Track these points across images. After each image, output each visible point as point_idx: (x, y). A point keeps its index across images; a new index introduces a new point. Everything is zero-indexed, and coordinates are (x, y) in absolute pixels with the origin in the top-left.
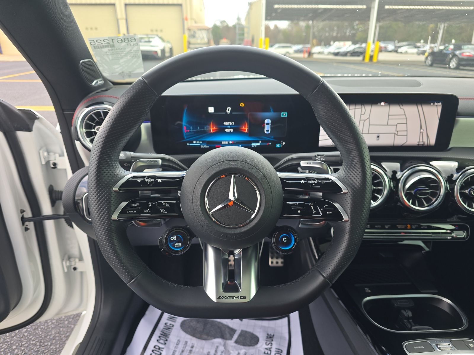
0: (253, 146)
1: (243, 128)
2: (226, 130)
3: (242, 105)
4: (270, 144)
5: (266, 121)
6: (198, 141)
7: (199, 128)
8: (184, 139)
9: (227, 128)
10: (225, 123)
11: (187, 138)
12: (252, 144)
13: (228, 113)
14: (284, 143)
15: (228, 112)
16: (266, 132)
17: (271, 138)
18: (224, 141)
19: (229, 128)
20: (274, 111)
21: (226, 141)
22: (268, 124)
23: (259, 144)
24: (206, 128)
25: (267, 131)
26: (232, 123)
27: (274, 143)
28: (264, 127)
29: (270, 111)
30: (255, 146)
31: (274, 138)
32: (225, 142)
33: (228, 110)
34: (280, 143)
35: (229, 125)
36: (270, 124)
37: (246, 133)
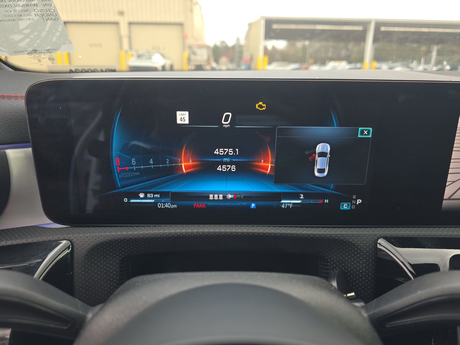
0: (283, 206)
1: (262, 164)
2: (219, 169)
3: (260, 106)
4: (326, 201)
5: (319, 148)
6: (150, 193)
7: (151, 162)
8: (115, 187)
9: (222, 163)
10: (216, 152)
11: (123, 187)
12: (283, 201)
13: (226, 126)
14: (359, 201)
15: (226, 124)
16: (317, 174)
17: (329, 188)
18: (214, 193)
19: (226, 163)
20: (340, 124)
21: (218, 193)
22: (323, 154)
23: (299, 202)
24: (171, 162)
25: (321, 171)
26: (235, 151)
27: (337, 200)
28: (313, 163)
29: (330, 124)
30: (288, 207)
31: (336, 189)
32: (216, 196)
33: (226, 120)
34: (349, 200)
35: (227, 156)
36: (329, 156)
37: (269, 175)
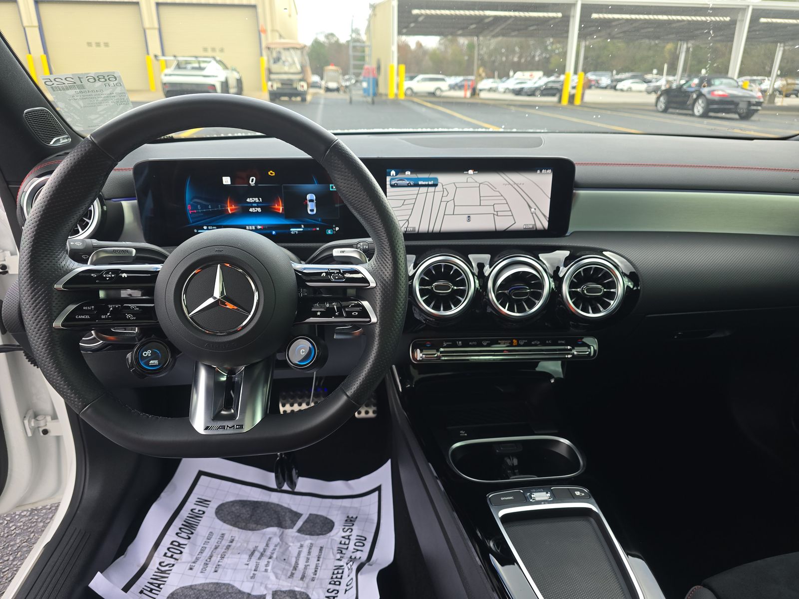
0: (292, 233)
1: (276, 206)
2: (251, 210)
3: (271, 173)
4: (318, 229)
5: (309, 197)
6: (210, 226)
7: (210, 207)
8: (189, 223)
9: (252, 207)
10: (248, 200)
11: (193, 223)
12: (291, 230)
13: (252, 185)
14: (337, 229)
15: (252, 184)
16: (309, 212)
17: (318, 221)
18: (249, 225)
19: (255, 207)
20: (319, 183)
21: (252, 225)
22: (311, 201)
23: (301, 230)
24: (221, 207)
25: (312, 210)
26: (259, 200)
27: (323, 229)
28: (306, 206)
29: (313, 183)
30: (295, 233)
31: (323, 221)
32: (250, 227)
33: (252, 181)
34: (331, 228)
35: (255, 202)
36: (315, 201)
37: (281, 213)
